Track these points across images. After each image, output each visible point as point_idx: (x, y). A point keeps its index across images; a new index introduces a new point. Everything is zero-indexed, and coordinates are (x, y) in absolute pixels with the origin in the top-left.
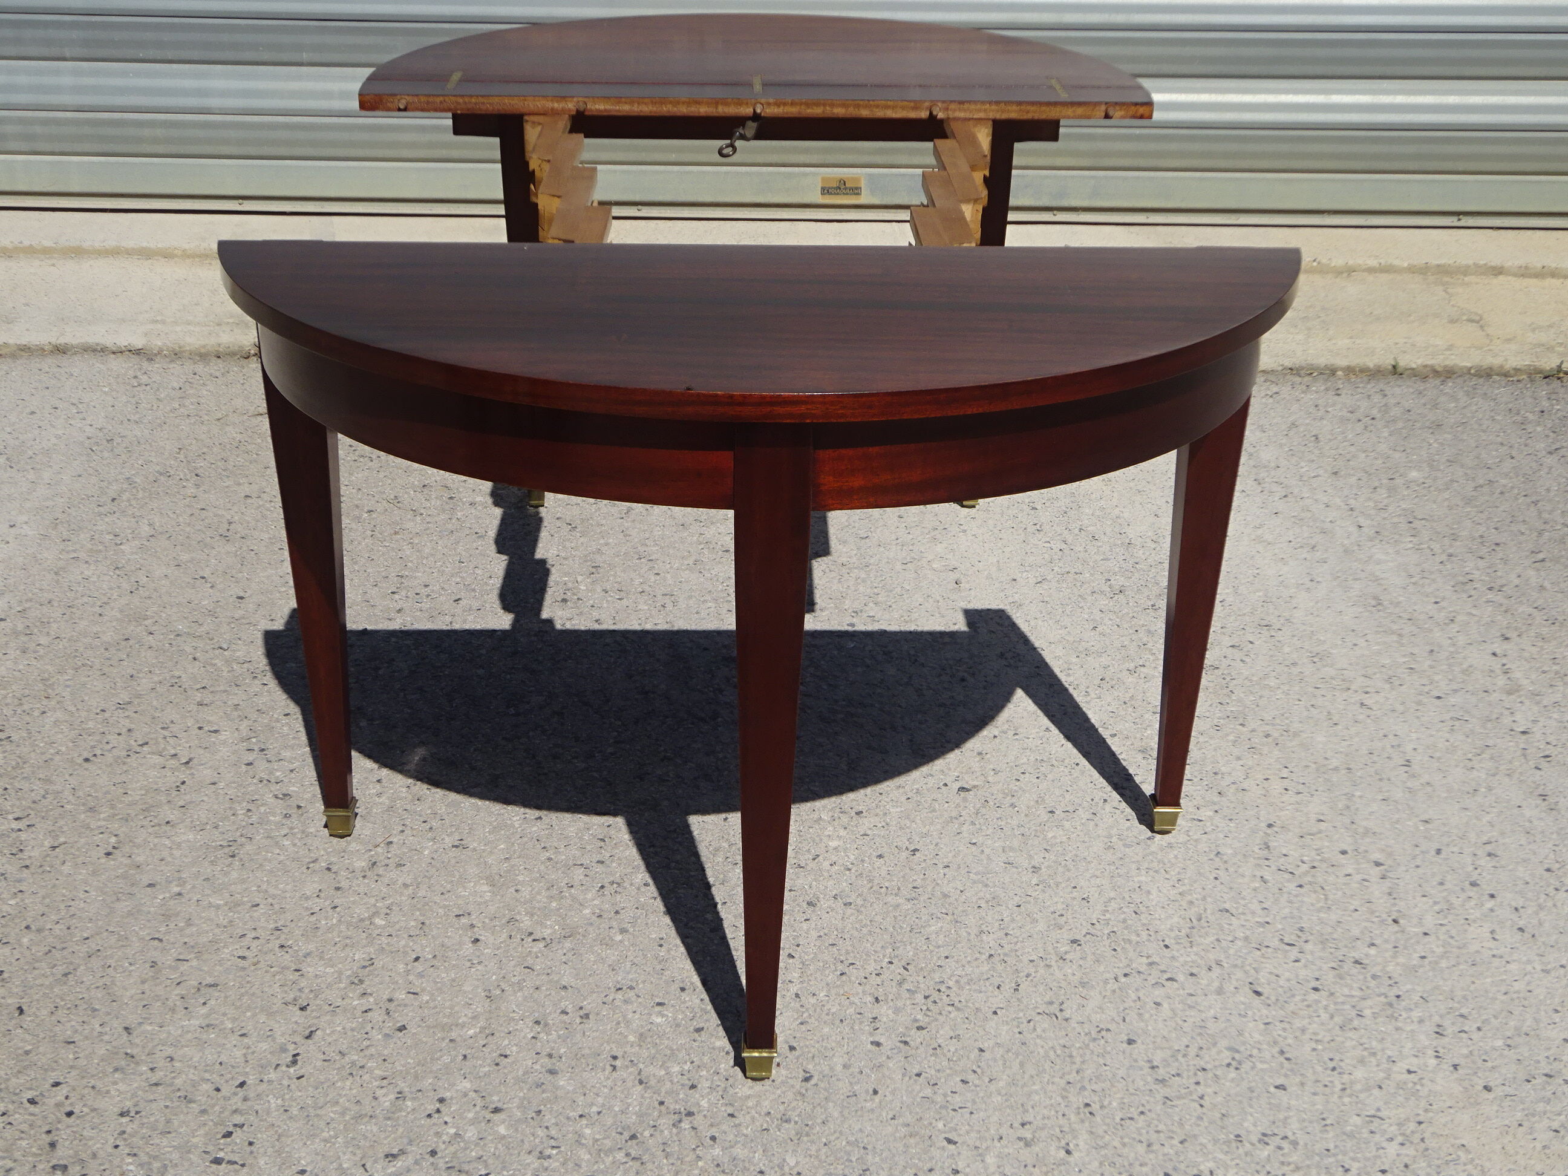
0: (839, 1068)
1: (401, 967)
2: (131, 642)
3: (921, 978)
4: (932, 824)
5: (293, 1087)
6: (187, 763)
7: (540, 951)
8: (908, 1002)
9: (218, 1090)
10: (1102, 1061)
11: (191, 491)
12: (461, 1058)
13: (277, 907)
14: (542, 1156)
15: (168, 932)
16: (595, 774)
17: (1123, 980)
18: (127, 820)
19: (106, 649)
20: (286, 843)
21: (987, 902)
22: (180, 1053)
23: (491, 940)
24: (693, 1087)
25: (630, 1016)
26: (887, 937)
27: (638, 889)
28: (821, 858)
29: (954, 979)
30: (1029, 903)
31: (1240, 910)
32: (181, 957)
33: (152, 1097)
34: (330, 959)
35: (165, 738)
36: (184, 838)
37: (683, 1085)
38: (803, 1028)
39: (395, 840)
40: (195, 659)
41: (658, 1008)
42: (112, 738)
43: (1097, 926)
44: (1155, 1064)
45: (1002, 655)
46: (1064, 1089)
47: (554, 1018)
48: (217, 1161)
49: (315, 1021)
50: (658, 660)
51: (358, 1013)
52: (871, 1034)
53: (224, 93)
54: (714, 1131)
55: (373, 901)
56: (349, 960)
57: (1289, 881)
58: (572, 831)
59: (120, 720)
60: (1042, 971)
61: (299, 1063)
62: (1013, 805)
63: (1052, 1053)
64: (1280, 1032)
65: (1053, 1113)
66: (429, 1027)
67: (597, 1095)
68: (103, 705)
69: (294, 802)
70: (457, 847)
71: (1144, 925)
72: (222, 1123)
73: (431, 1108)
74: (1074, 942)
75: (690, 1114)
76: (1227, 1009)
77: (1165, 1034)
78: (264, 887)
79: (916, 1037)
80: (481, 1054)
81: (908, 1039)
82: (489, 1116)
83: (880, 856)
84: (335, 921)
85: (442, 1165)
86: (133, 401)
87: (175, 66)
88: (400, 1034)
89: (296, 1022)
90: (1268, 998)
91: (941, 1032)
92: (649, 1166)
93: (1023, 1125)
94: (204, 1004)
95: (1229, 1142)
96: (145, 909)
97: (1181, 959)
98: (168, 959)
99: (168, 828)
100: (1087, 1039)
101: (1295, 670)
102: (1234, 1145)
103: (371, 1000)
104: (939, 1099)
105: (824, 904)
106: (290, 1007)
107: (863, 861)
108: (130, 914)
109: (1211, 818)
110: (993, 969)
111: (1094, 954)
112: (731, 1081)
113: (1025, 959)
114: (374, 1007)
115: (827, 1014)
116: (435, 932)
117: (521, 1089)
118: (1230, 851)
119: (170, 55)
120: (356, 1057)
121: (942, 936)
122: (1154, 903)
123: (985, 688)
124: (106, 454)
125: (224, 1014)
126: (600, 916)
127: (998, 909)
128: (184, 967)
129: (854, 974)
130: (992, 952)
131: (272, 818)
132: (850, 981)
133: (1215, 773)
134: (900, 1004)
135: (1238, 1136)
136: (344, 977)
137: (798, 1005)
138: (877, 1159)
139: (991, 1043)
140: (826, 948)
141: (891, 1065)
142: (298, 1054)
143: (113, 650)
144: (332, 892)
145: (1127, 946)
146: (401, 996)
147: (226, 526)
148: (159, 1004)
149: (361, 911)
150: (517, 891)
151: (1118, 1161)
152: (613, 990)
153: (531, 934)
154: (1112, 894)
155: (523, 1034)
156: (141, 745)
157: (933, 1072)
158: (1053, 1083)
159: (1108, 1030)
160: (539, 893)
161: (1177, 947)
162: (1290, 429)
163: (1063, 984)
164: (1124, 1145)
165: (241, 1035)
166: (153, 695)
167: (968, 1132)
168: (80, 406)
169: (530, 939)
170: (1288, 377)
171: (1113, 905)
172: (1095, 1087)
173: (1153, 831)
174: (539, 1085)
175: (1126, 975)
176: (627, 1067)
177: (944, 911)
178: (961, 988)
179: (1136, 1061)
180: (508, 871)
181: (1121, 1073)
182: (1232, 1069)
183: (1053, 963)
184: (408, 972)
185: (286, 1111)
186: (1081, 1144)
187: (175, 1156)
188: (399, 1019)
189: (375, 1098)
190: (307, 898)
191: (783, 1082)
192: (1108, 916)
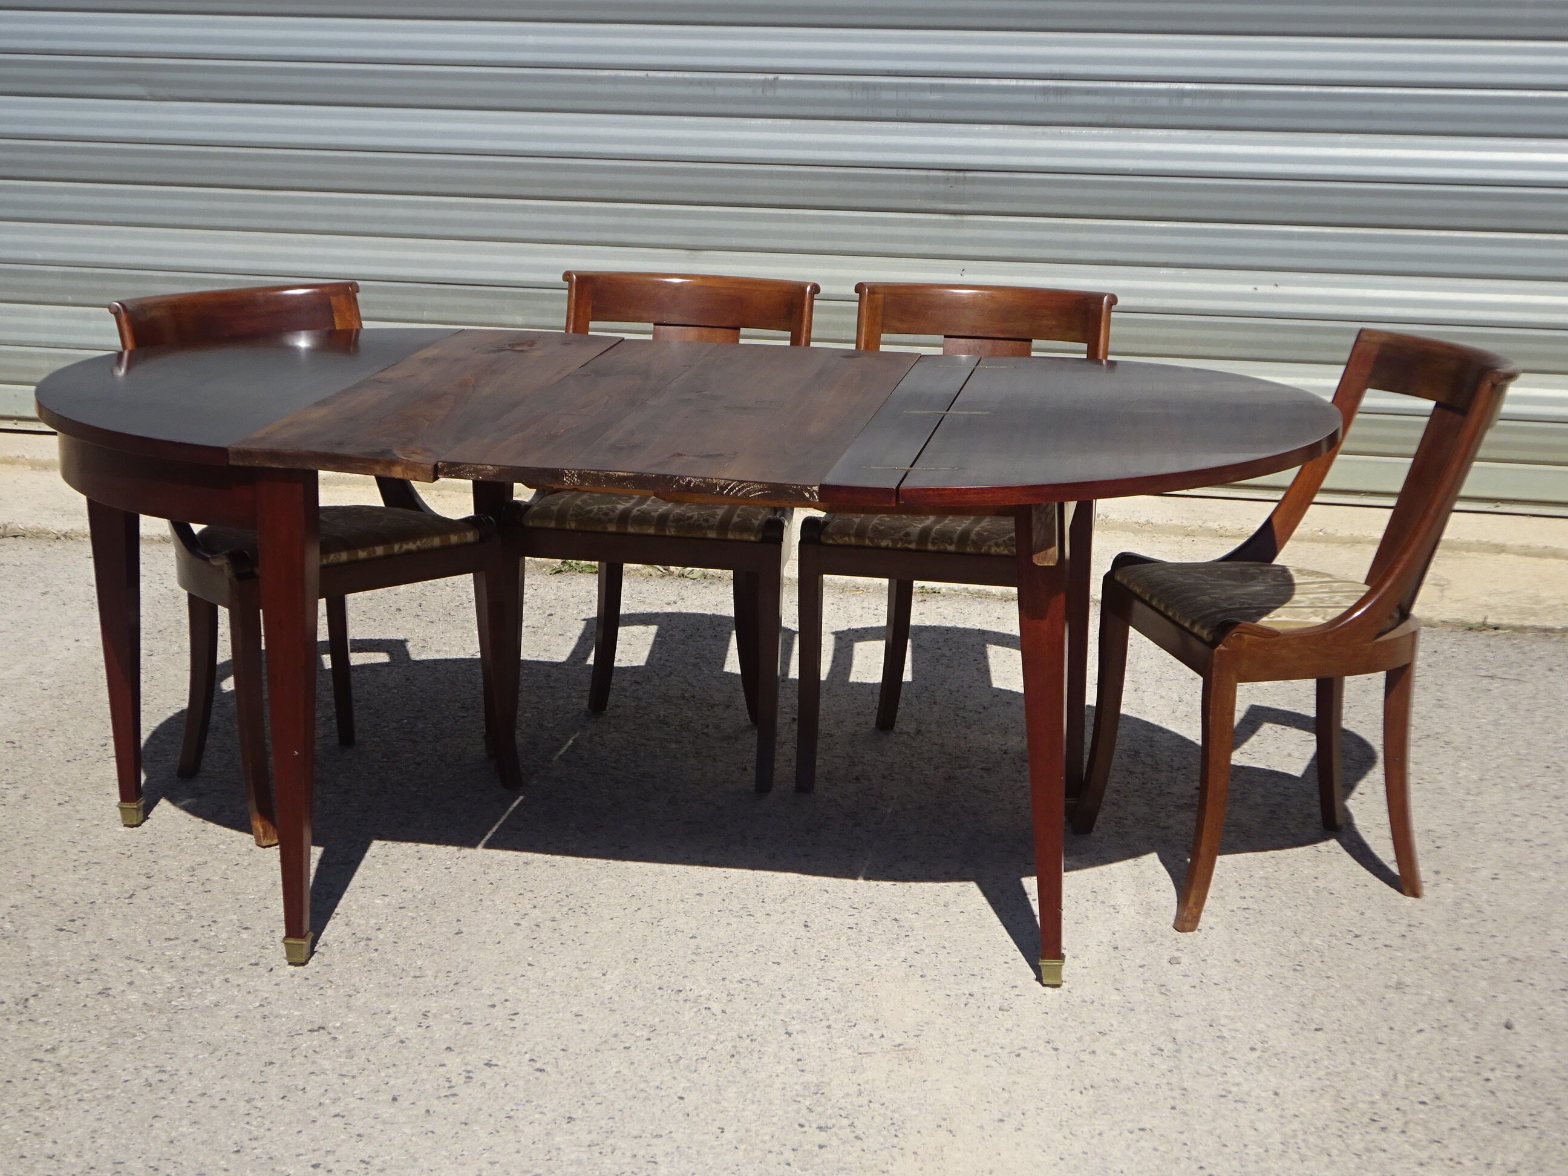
0: (484, 931)
5: (124, 907)
8: (556, 910)
9: (76, 903)
10: (664, 943)
22: (61, 887)
24: (379, 929)
29: (597, 903)
33: (34, 902)
34: (179, 859)
48: (62, 930)
52: (518, 920)
56: (192, 861)
60: (663, 905)
61: (133, 898)
76: (776, 930)
79: (547, 924)
81: (541, 924)
85: (198, 946)
88: (205, 894)
89: (141, 882)
90: (811, 928)
94: (87, 870)
95: (717, 980)
98: (74, 851)
103: (196, 878)
104: (539, 948)
106: (141, 876)
110: (629, 901)
111: (707, 900)
113: (656, 899)
125: (98, 875)
128: (83, 854)
129: (529, 895)
130: (636, 894)
132: (524, 898)
136: (184, 867)
138: (476, 967)
141: (519, 933)
146: (216, 878)
148: (59, 867)
157: (545, 938)
159: (683, 932)
164: (644, 975)
165: (103, 884)
167: (545, 963)
172: (649, 952)
182: (751, 953)
185: (114, 915)
186: (617, 973)
188: (209, 887)
190: (180, 833)
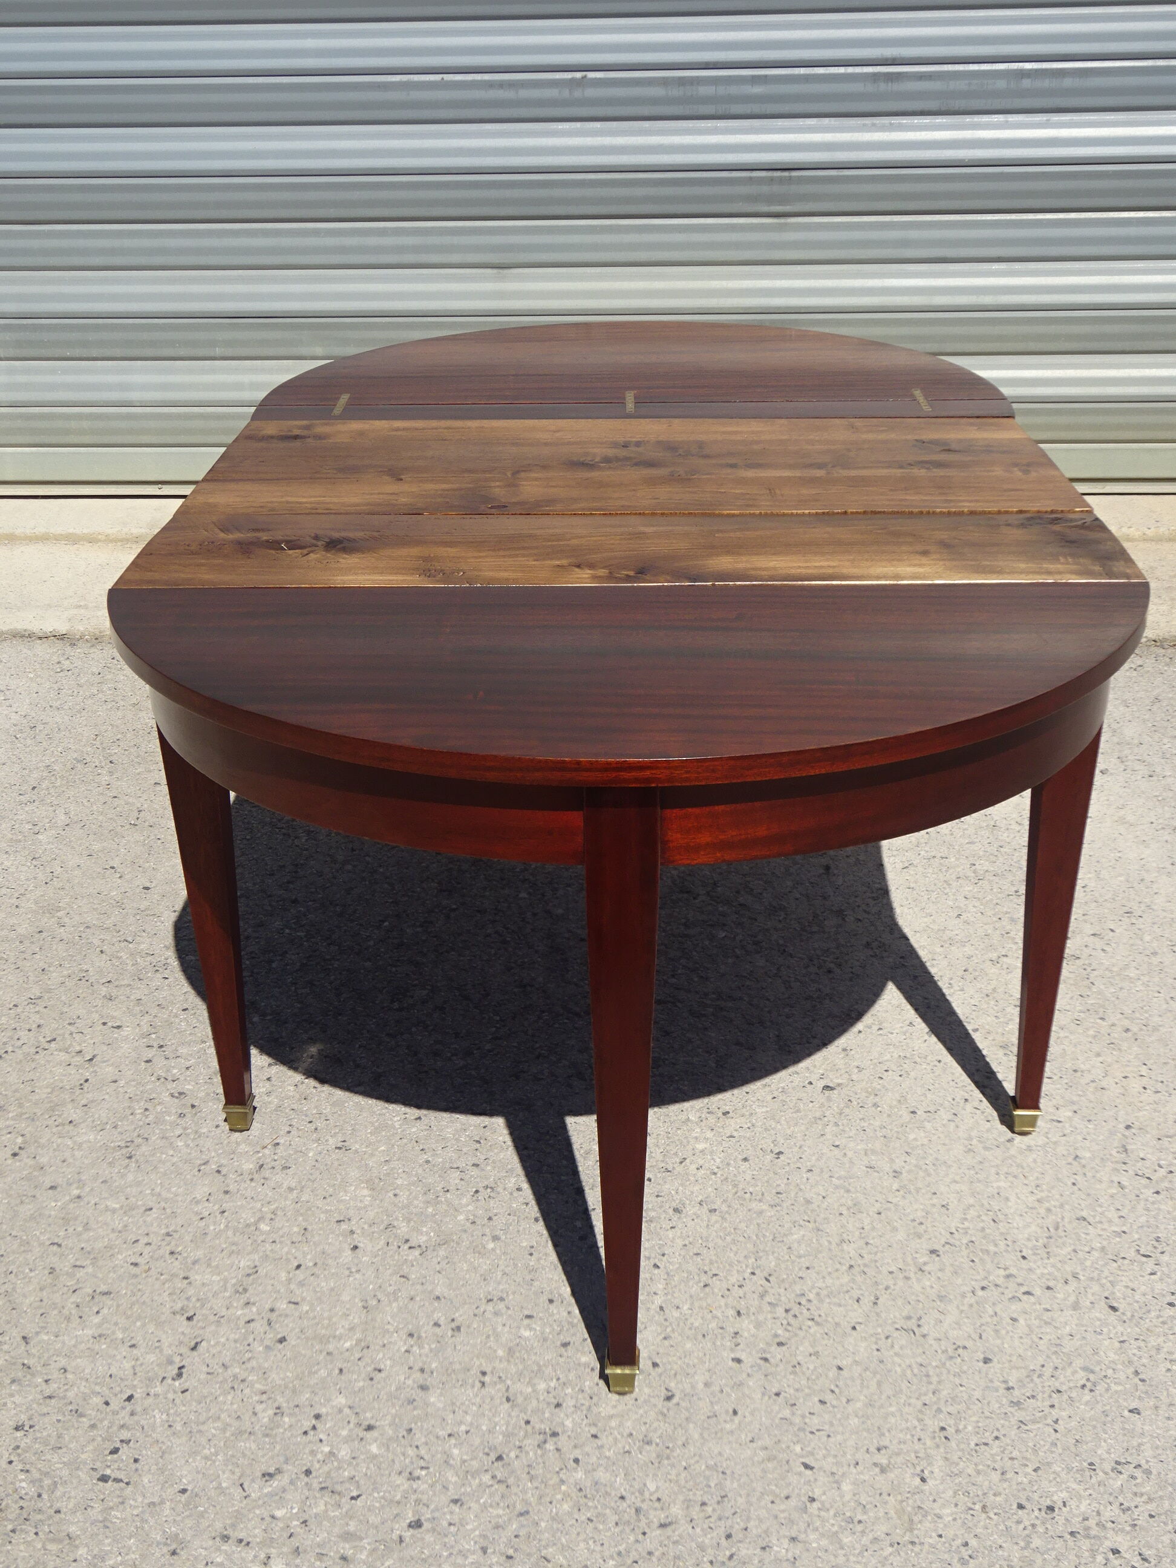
0: (701, 1386)
1: (283, 1276)
2: (44, 934)
3: (782, 1291)
4: (796, 1124)
5: (177, 1401)
6: (91, 1060)
7: (416, 1260)
8: (769, 1316)
9: (107, 1403)
10: (957, 1381)
11: (105, 778)
12: (337, 1371)
13: (169, 1211)
14: (412, 1477)
15: (66, 1237)
16: (473, 1072)
17: (980, 1293)
18: (33, 1120)
19: (21, 942)
20: (180, 1144)
21: (848, 1209)
22: (74, 1364)
23: (369, 1248)
24: (558, 1405)
25: (500, 1328)
26: (750, 1246)
27: (511, 1194)
28: (687, 1161)
29: (814, 1291)
30: (889, 1209)
31: (1098, 1219)
32: (78, 1263)
33: (45, 1410)
34: (217, 1267)
35: (71, 1034)
36: (85, 1138)
37: (548, 1404)
38: (666, 1343)
39: (282, 1141)
40: (102, 952)
41: (526, 1322)
42: (22, 1034)
43: (956, 1235)
44: (1011, 1384)
45: (868, 945)
46: (920, 1411)
47: (427, 1331)
48: (104, 1479)
49: (201, 1332)
50: (536, 952)
51: (242, 1322)
52: (732, 1350)
53: (144, 387)
54: (577, 1453)
55: (259, 1205)
56: (235, 1267)
57: (1146, 1187)
58: (449, 1132)
59: (31, 1015)
60: (900, 1283)
61: (184, 1376)
62: (875, 1105)
63: (909, 1372)
64: (1135, 1351)
65: (909, 1437)
66: (307, 1339)
67: (466, 1413)
68: (15, 1001)
69: (188, 1101)
70: (340, 1148)
71: (1002, 1234)
72: (109, 1439)
73: (307, 1424)
74: (933, 1252)
75: (555, 1434)
76: (1083, 1326)
77: (1021, 1351)
78: (158, 1190)
79: (776, 1354)
80: (356, 1368)
81: (768, 1356)
82: (362, 1434)
83: (745, 1160)
84: (222, 1226)
85: (316, 1486)
86: (56, 686)
87: (99, 363)
88: (280, 1346)
89: (183, 1333)
90: (1123, 1314)
91: (801, 1349)
92: (514, 1489)
93: (879, 1450)
94: (98, 1312)
95: (1083, 1470)
96: (47, 1213)
97: (1038, 1271)
98: (65, 1266)
99: (71, 1127)
100: (943, 1357)
101: (1155, 960)
102: (1087, 1473)
103: (254, 1309)
104: (797, 1420)
105: (690, 1210)
106: (178, 1317)
107: (728, 1164)
108: (32, 1218)
109: (1070, 1119)
110: (853, 1281)
111: (952, 1265)
112: (595, 1399)
113: (884, 1270)
114: (256, 1317)
115: (690, 1329)
116: (317, 1238)
117: (393, 1405)
118: (1088, 1155)
119: (94, 353)
120: (237, 1370)
121: (803, 1246)
122: (1012, 1211)
123: (851, 980)
124: (29, 742)
125: (116, 1324)
126: (473, 1223)
127: (859, 1216)
128: (80, 1273)
129: (717, 1285)
130: (852, 1263)
131: (167, 1118)
132: (713, 1293)
133: (1075, 1071)
134: (761, 1318)
135: (1091, 1464)
136: (229, 1285)
137: (662, 1319)
138: (735, 1485)
139: (850, 1360)
140: (691, 1258)
141: (751, 1383)
142: (183, 1367)
143: (27, 943)
144: (222, 1196)
145: (986, 1257)
146: (282, 1305)
147: (136, 814)
148: (55, 1312)
149: (248, 1217)
150: (395, 1195)
151: (972, 1490)
152: (484, 1301)
153: (407, 1241)
154: (971, 1201)
155: (396, 1348)
156: (49, 1042)
157: (792, 1391)
158: (909, 1405)
159: (965, 1348)
160: (416, 1198)
161: (1034, 1257)
162: (1153, 703)
163: (922, 1298)
164: (978, 1472)
165: (130, 1347)
166: (62, 989)
167: (824, 1457)
168: (7, 693)
169: (406, 1247)
170: (1152, 649)
171: (972, 1213)
172: (950, 1409)
173: (1013, 1132)
174: (411, 1402)
175: (983, 1288)
176: (495, 1383)
177: (806, 1218)
178: (821, 1301)
179: (991, 1381)
180: (388, 1174)
181: (977, 1394)
182: (1086, 1391)
183: (912, 1275)
184: (289, 1281)
185: (170, 1426)
186: (936, 1471)
187: (65, 1473)
188: (280, 1330)
189: (255, 1414)
190: (198, 1202)
191: (645, 1401)
192: (967, 1224)
